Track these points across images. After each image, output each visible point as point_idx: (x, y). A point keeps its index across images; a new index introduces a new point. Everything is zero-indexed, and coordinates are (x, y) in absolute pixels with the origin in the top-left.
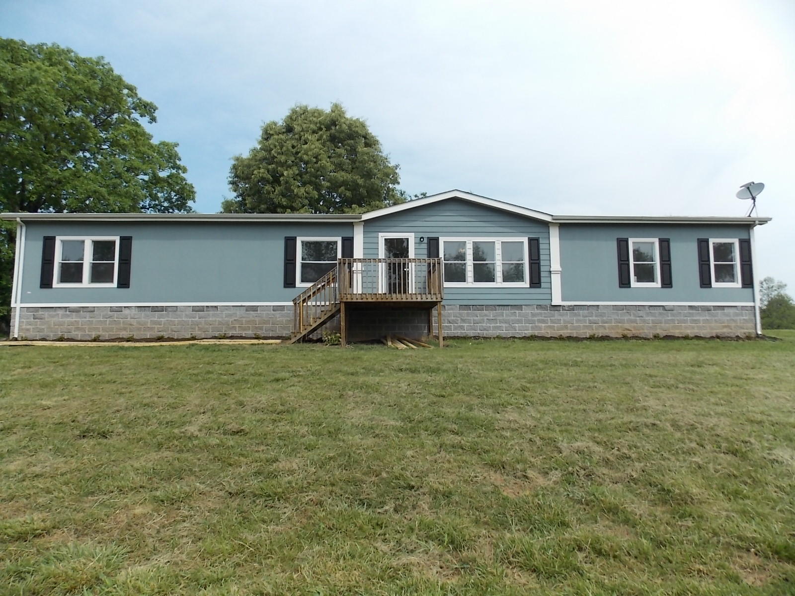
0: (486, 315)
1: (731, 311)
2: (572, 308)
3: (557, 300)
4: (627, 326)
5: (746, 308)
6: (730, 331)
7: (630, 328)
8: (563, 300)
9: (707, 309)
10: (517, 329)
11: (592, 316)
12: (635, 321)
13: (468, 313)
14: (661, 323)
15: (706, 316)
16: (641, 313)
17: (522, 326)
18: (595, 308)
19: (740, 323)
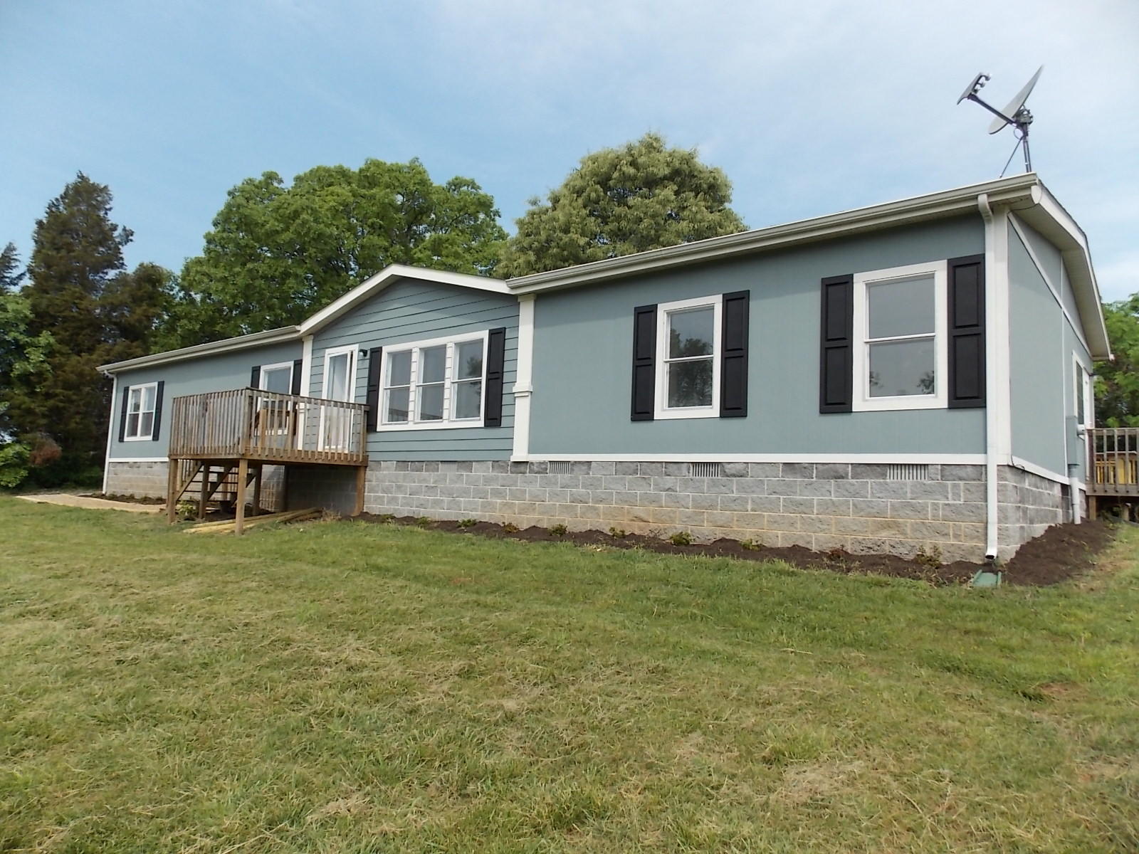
0: (425, 480)
1: (909, 481)
2: (543, 468)
3: (520, 452)
4: (639, 511)
5: (962, 473)
6: (901, 538)
7: (645, 517)
8: (530, 452)
9: (834, 473)
10: (462, 505)
11: (577, 486)
12: (655, 500)
13: (405, 475)
14: (712, 507)
15: (831, 492)
16: (669, 481)
17: (469, 501)
18: (585, 468)
19: (935, 517)
